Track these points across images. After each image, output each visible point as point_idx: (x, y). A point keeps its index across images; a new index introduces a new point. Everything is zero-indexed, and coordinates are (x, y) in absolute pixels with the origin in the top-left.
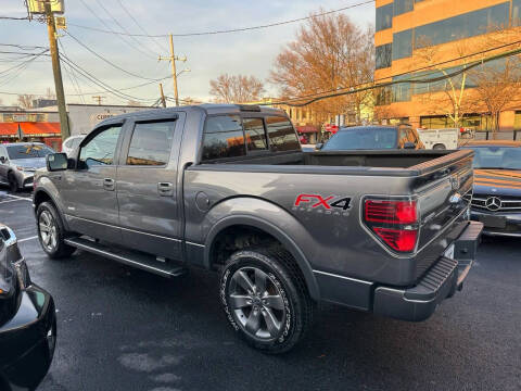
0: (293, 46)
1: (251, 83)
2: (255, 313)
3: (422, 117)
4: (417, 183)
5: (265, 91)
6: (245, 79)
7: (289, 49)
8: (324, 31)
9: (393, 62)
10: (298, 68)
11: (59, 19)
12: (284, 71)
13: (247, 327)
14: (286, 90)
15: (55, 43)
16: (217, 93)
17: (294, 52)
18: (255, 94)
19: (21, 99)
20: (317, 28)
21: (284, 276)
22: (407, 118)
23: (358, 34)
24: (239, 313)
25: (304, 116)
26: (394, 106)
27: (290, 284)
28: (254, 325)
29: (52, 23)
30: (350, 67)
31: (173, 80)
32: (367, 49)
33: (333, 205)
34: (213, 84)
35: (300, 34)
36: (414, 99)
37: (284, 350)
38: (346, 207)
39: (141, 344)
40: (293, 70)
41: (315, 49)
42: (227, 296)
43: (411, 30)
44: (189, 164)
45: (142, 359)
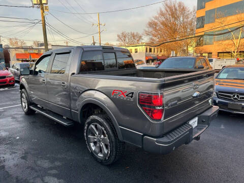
0: (156, 18)
1: (136, 35)
2: (98, 145)
3: (219, 53)
4: (163, 86)
5: (142, 39)
6: (133, 34)
7: (153, 19)
8: (171, 10)
9: (205, 25)
10: (158, 28)
11: (46, 7)
12: (151, 29)
13: (95, 151)
14: (151, 39)
15: (44, 17)
16: (120, 40)
17: (156, 21)
18: (138, 41)
19: (34, 43)
20: (168, 9)
21: (108, 128)
22: (211, 53)
23: (188, 11)
24: (92, 144)
25: (161, 51)
26: (205, 47)
27: (110, 132)
28: (97, 150)
29: (42, 9)
30: (184, 28)
31: (99, 34)
32: (192, 19)
33: (127, 95)
34: (118, 36)
35: (159, 12)
36: (214, 43)
37: (108, 163)
38: (132, 97)
39: (48, 155)
40: (155, 29)
41: (167, 19)
42: (87, 136)
43: (214, 9)
44: (73, 74)
45: (45, 163)
